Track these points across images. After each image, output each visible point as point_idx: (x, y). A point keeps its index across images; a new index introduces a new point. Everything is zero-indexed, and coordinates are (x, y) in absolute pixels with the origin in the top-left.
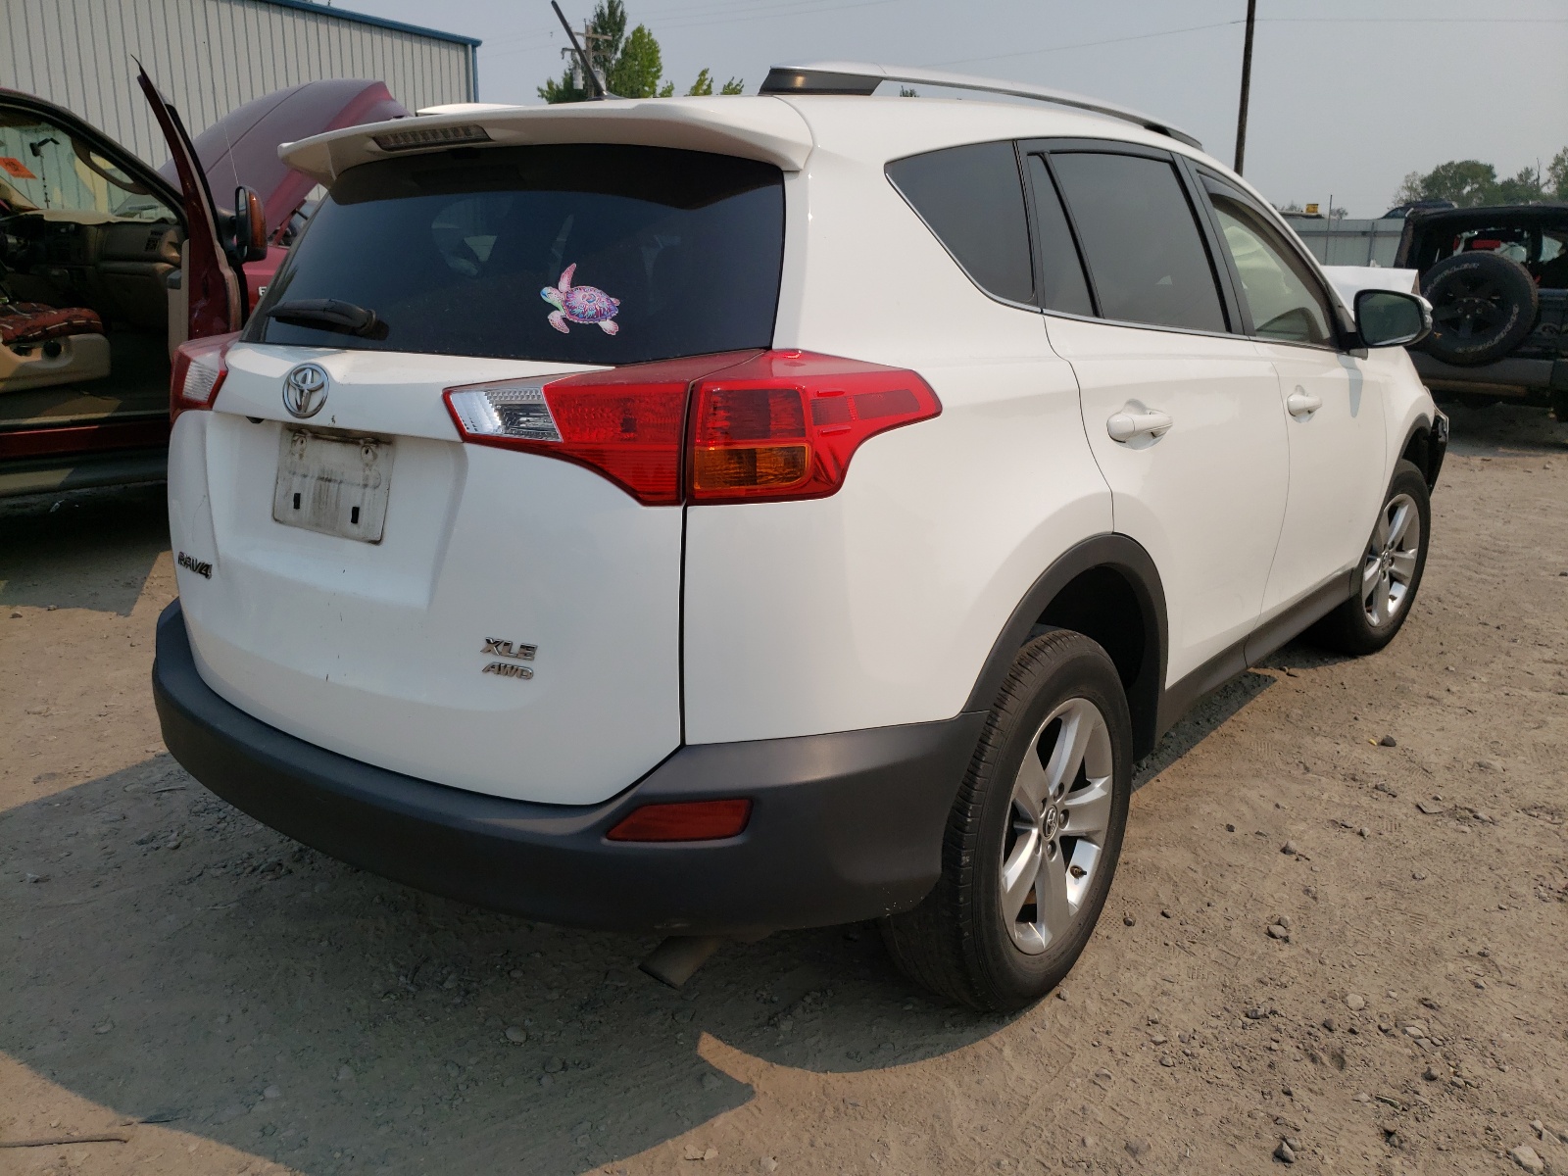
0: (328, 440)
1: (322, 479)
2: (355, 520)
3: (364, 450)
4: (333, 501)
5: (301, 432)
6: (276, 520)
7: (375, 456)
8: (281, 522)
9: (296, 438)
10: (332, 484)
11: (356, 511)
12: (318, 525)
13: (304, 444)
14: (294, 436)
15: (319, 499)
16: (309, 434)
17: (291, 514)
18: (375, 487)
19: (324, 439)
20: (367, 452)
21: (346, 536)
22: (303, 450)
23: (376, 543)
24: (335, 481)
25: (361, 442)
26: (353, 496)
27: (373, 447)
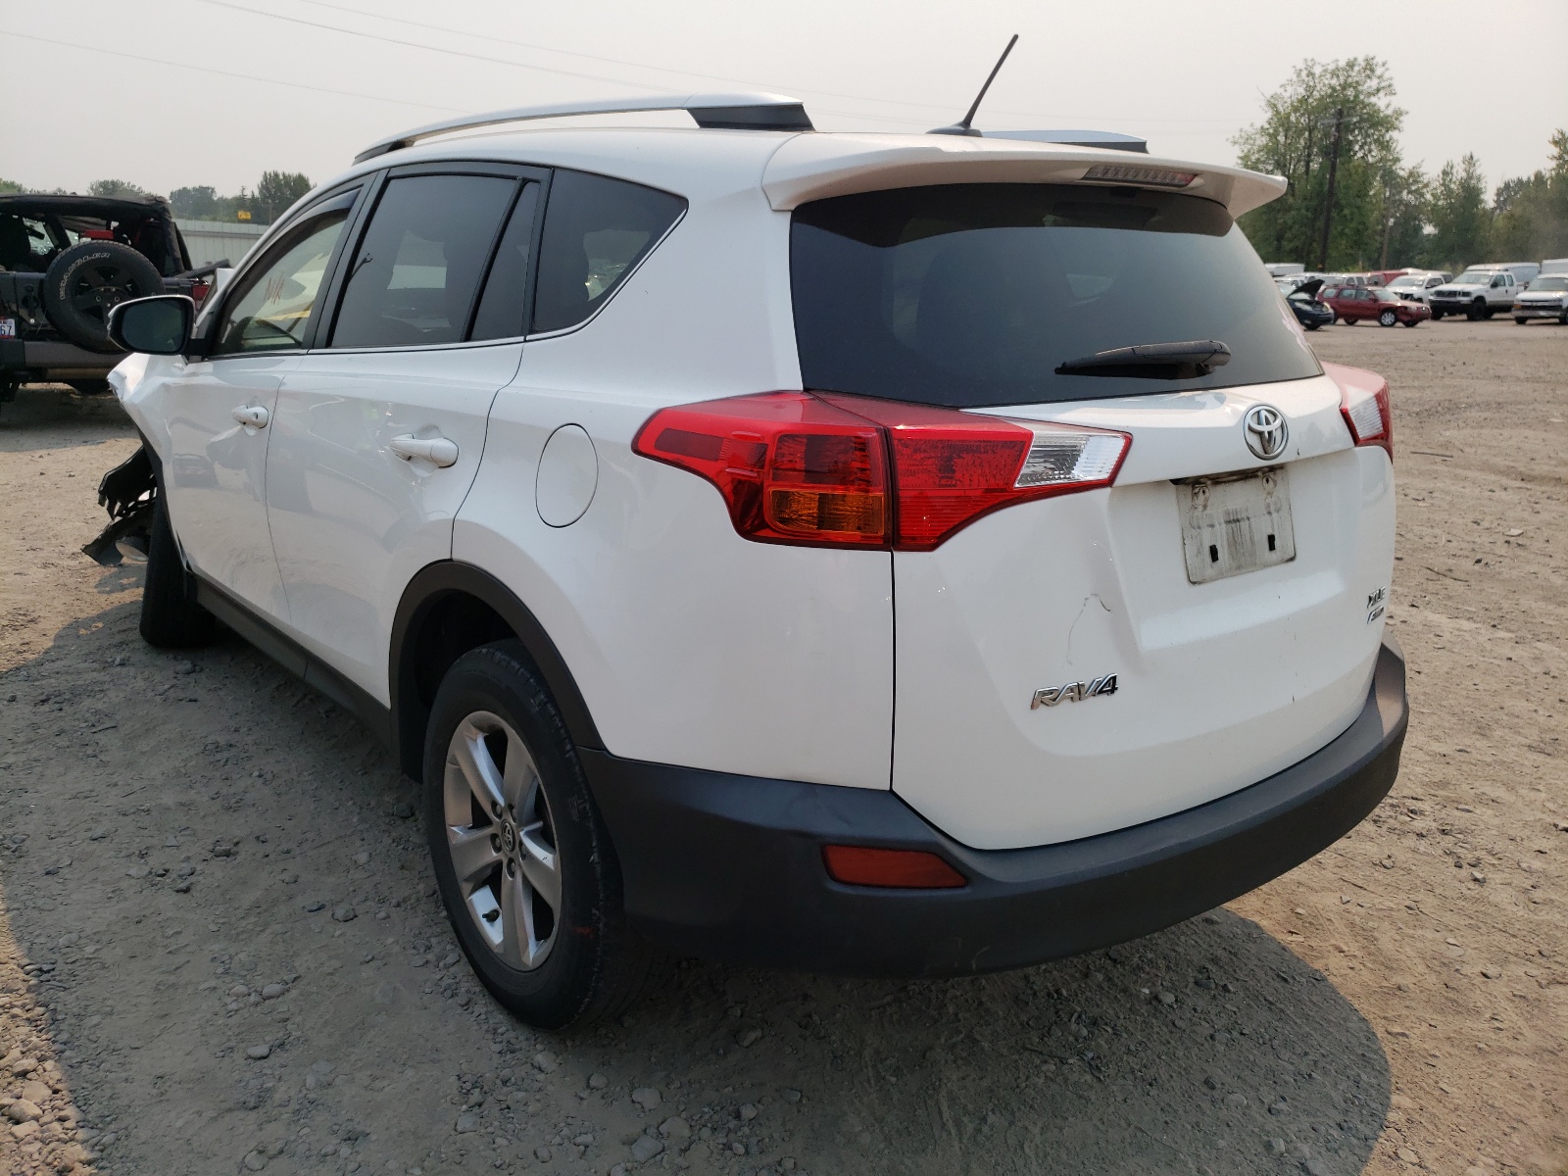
0: (1229, 482)
1: (1229, 522)
2: (1272, 547)
3: (1265, 480)
4: (1248, 538)
5: (1200, 483)
6: (1194, 583)
7: (1275, 482)
8: (1199, 583)
9: (1196, 490)
10: (1242, 523)
11: (1271, 539)
12: (1239, 568)
13: (1207, 494)
14: (1194, 488)
15: (1234, 542)
16: (1209, 482)
17: (1210, 569)
18: (1278, 511)
19: (1225, 482)
20: (1267, 481)
21: (1266, 566)
22: (1207, 500)
23: (1292, 559)
24: (1243, 519)
25: (1260, 474)
26: (1262, 528)
27: (1271, 475)
